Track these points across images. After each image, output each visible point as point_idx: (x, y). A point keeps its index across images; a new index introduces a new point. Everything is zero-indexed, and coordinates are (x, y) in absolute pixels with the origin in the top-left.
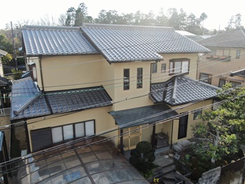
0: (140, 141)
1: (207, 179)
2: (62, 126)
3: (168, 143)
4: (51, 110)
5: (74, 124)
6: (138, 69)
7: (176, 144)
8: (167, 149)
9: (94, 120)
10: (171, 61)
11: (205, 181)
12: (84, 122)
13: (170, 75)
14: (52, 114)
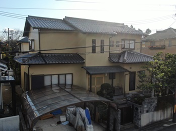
0: (103, 83)
1: (148, 103)
2: (51, 75)
3: (122, 92)
4: (45, 61)
5: (59, 75)
6: (101, 41)
7: (128, 94)
8: (122, 97)
9: (72, 74)
10: (122, 40)
11: (147, 104)
12: (66, 74)
13: (122, 48)
14: (46, 64)
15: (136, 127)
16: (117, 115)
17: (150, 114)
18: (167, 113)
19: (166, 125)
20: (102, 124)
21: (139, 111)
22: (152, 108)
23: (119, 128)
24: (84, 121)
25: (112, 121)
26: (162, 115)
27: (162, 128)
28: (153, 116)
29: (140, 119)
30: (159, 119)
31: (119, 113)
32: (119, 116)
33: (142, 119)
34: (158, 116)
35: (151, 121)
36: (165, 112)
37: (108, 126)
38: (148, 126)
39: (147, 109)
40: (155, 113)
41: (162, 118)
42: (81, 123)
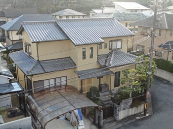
1: (125, 103)
2: (49, 79)
3: (108, 89)
4: (44, 71)
5: (55, 79)
7: (113, 90)
8: (108, 93)
9: (66, 76)
10: (110, 41)
11: (123, 104)
12: (61, 77)
13: (110, 49)
14: (45, 73)
15: (115, 120)
16: (101, 114)
17: (126, 111)
18: (140, 109)
19: (138, 118)
20: (90, 118)
21: (117, 110)
22: (128, 106)
23: (102, 123)
24: (77, 117)
25: (97, 117)
26: (136, 110)
27: (134, 120)
28: (128, 112)
29: (118, 115)
30: (133, 113)
31: (102, 113)
32: (102, 115)
33: (119, 115)
34: (132, 111)
35: (126, 115)
36: (139, 108)
37: (95, 120)
38: (124, 119)
39: (123, 108)
40: (131, 109)
41: (136, 113)
42: (75, 119)
